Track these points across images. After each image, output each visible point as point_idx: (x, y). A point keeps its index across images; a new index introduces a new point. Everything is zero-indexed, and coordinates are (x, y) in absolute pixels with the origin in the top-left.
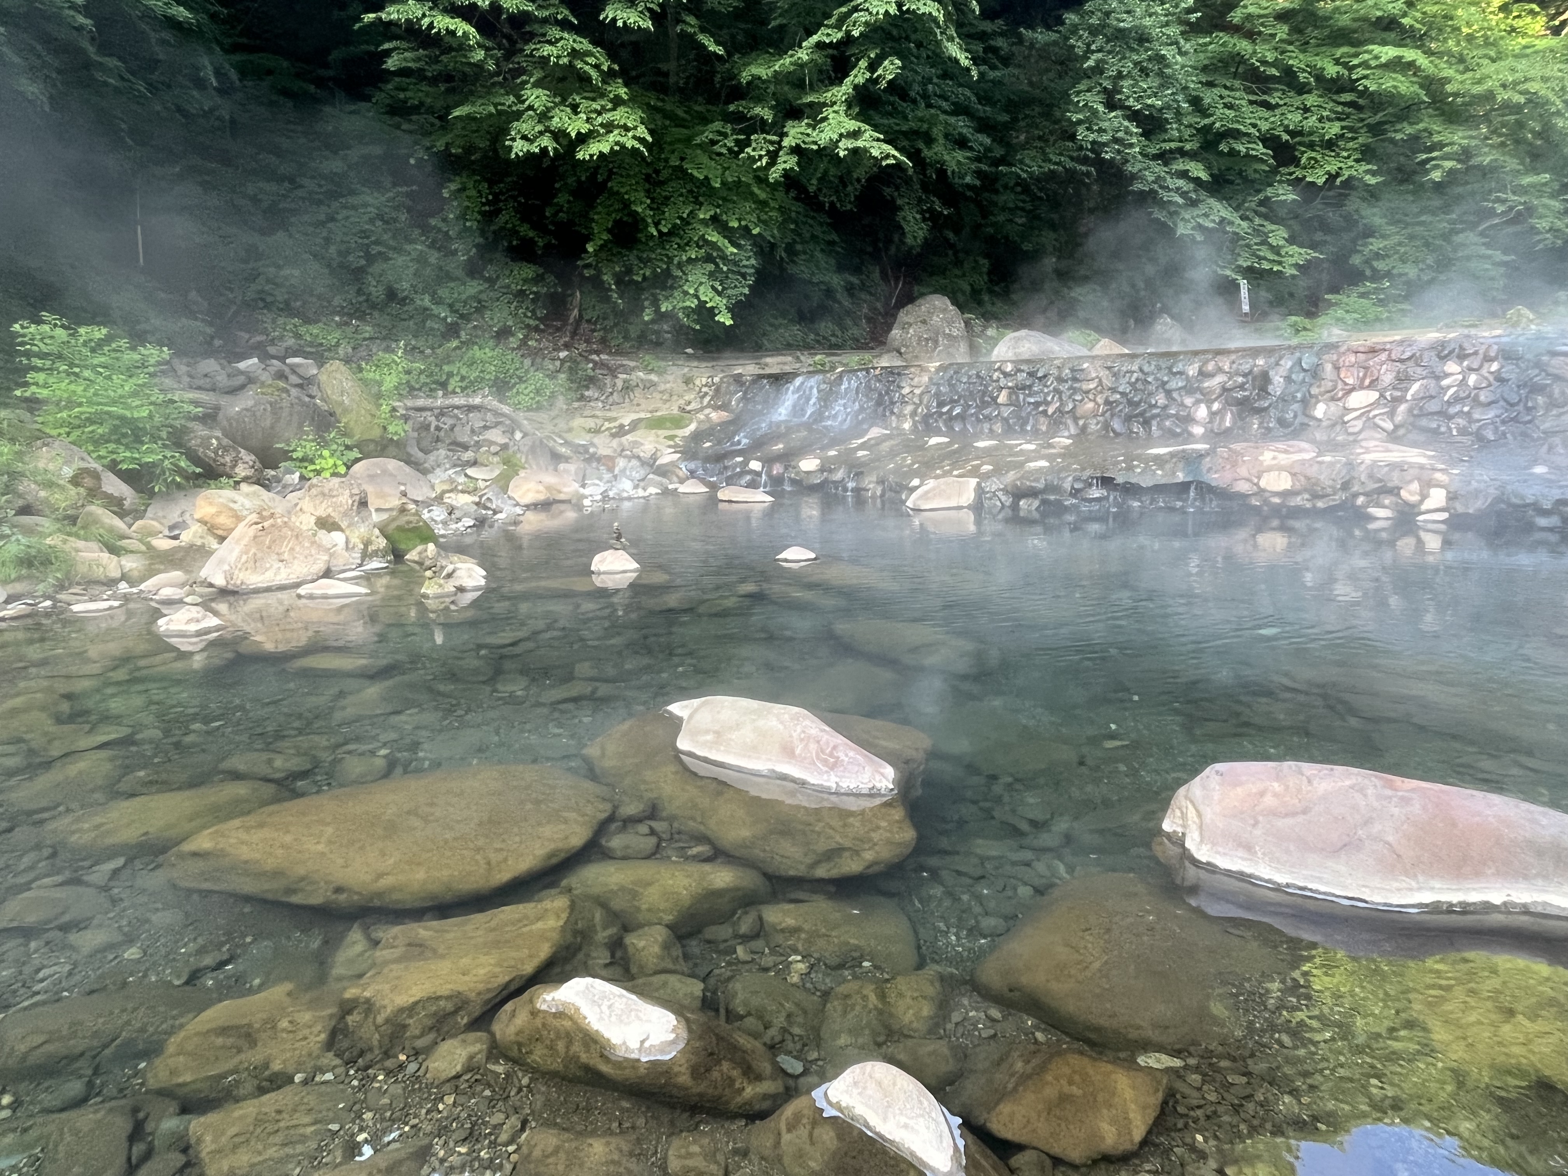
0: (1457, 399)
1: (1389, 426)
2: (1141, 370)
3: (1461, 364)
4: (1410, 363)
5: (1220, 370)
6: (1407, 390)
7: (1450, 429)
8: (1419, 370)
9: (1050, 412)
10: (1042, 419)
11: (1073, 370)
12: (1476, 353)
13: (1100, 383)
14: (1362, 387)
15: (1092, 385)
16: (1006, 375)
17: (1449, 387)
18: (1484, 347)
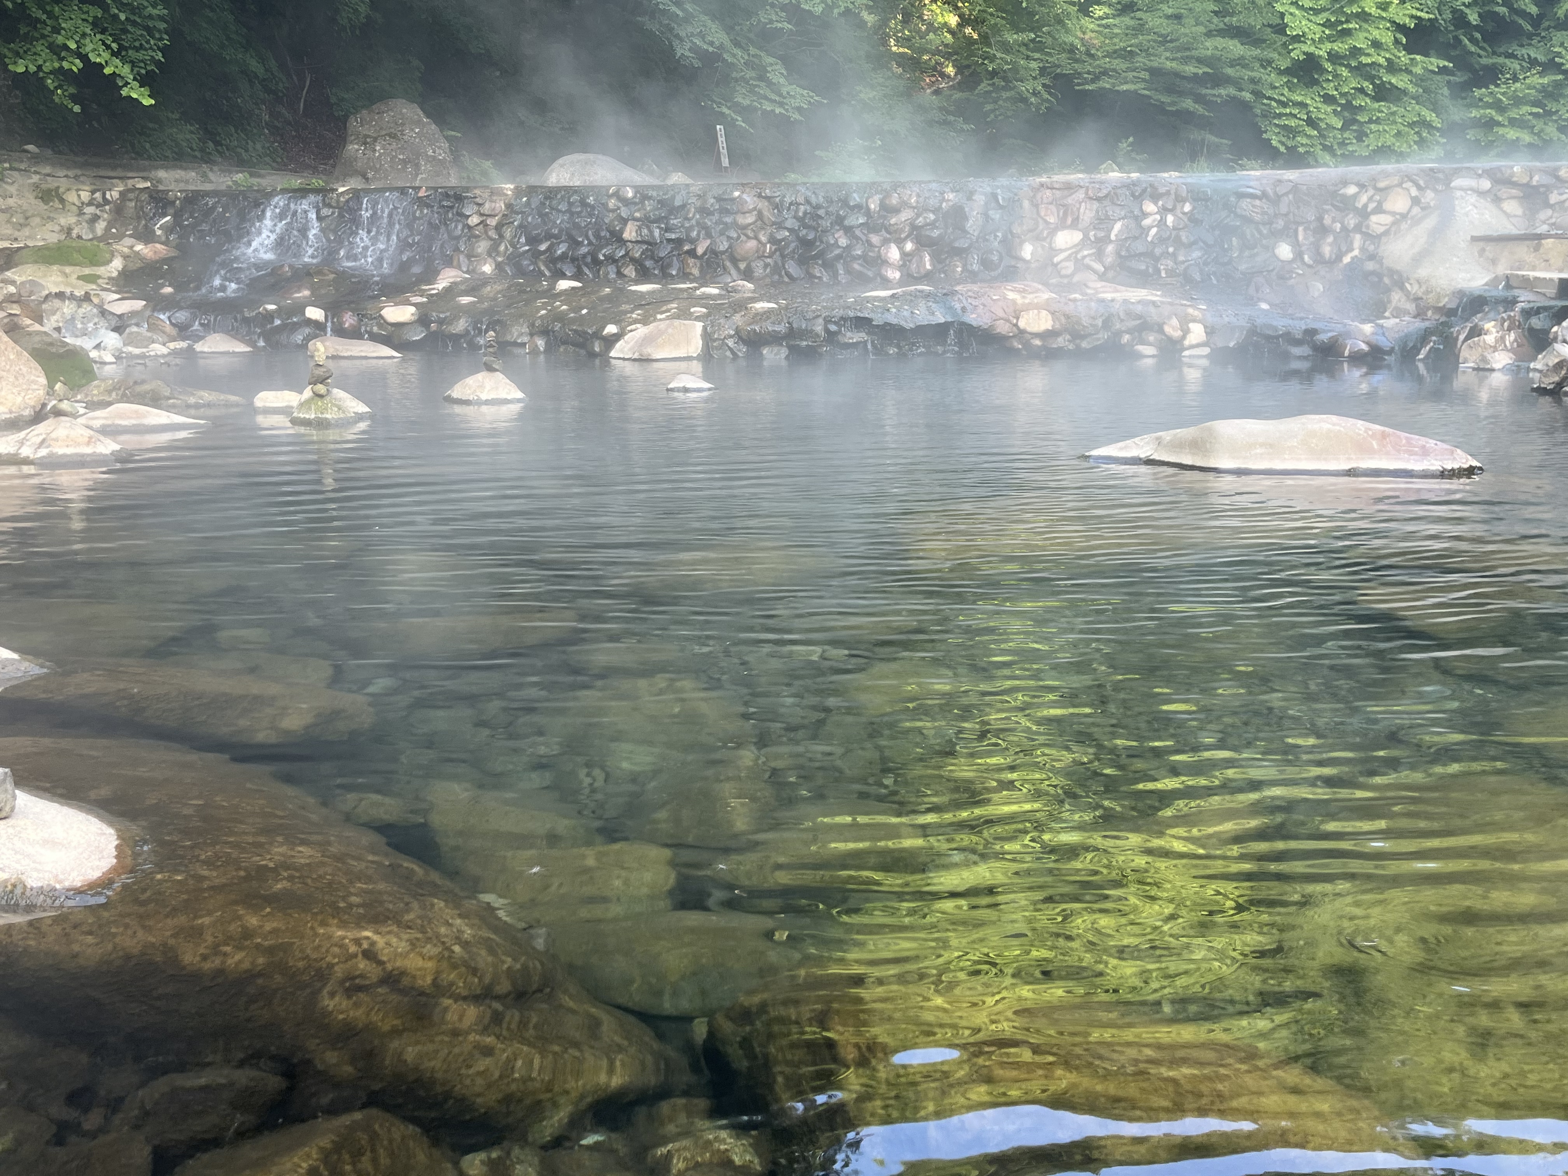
0: (1161, 240)
1: (1100, 268)
2: (808, 202)
3: (1156, 204)
4: (1107, 202)
5: (905, 204)
6: (1110, 231)
7: (1158, 271)
8: (1117, 210)
9: (700, 251)
10: (691, 261)
11: (719, 199)
12: (1168, 193)
13: (760, 216)
14: (1064, 227)
15: (750, 219)
16: (626, 202)
17: (1150, 228)
18: (1174, 187)
